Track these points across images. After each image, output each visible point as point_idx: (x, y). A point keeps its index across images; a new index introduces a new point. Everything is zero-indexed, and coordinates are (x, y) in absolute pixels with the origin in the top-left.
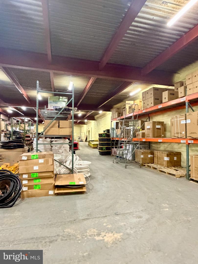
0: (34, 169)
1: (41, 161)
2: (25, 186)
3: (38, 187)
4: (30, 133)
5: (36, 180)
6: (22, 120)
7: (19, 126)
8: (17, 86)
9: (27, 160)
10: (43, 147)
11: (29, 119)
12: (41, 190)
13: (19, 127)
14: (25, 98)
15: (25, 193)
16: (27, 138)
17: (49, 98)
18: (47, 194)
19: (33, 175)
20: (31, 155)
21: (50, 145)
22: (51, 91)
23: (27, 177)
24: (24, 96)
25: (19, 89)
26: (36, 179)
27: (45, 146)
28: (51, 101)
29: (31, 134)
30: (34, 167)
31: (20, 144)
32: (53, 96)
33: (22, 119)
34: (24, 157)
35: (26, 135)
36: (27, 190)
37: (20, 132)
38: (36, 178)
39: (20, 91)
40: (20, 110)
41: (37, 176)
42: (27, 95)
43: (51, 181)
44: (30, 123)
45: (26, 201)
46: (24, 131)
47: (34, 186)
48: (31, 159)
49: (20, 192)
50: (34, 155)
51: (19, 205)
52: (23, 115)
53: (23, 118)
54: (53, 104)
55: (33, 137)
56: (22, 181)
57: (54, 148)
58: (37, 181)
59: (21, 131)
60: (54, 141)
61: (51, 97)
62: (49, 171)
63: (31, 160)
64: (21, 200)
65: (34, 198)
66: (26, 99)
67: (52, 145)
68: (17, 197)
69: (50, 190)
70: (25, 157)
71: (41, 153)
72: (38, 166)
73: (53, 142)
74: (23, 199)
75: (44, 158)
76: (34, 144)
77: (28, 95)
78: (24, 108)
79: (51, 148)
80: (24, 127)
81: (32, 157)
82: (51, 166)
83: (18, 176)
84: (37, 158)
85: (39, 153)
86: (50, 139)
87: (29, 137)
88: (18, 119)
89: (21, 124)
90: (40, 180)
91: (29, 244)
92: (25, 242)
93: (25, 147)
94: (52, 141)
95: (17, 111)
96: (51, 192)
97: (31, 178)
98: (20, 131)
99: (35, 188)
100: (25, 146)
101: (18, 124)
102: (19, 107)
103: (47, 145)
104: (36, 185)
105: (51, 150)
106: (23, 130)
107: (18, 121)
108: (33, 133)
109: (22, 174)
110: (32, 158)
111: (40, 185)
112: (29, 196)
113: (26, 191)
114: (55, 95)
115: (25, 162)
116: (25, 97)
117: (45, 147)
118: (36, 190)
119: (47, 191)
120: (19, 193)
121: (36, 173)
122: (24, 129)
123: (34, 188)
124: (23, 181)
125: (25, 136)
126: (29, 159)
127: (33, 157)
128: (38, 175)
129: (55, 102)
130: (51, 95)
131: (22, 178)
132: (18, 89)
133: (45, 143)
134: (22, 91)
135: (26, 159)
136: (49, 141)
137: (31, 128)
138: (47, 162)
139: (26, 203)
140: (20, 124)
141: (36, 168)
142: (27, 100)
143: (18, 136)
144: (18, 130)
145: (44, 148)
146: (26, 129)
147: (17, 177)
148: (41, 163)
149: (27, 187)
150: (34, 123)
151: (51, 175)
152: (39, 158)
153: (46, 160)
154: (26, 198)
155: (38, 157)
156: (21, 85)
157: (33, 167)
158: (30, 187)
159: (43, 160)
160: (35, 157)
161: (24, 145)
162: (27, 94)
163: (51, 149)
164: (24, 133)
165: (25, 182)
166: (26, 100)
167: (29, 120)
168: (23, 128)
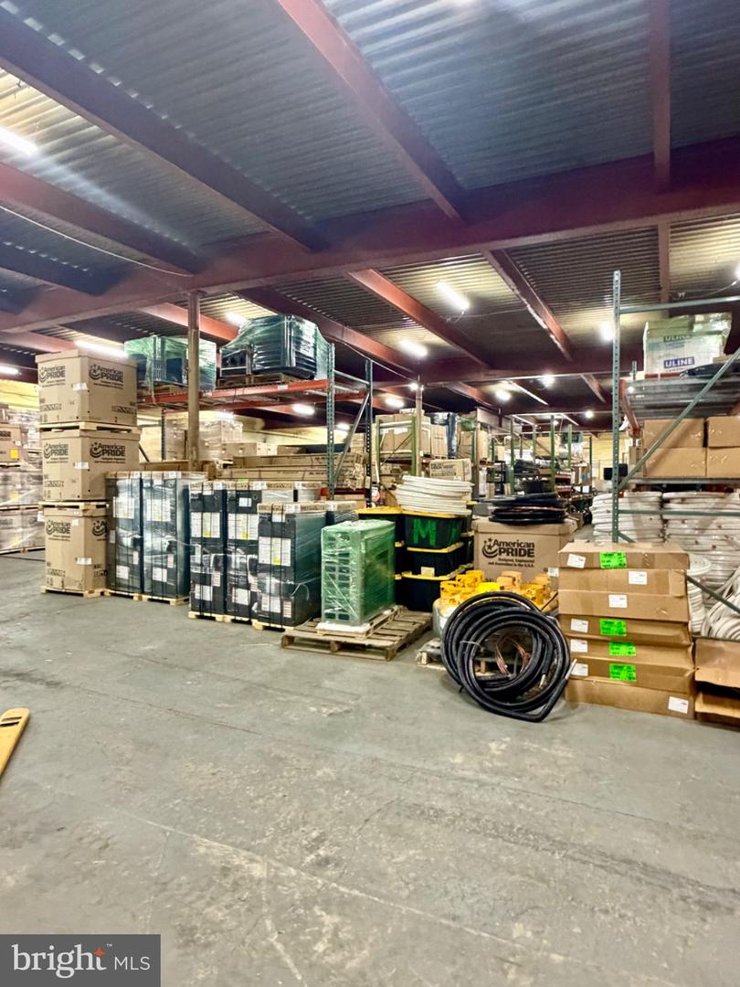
0: (611, 606)
1: (638, 577)
2: (581, 661)
3: (624, 674)
4: (569, 470)
5: (615, 647)
6: (539, 421)
7: (532, 442)
8: (531, 306)
9: (585, 568)
10: (632, 523)
11: (563, 416)
12: (637, 685)
13: (532, 447)
14: (555, 345)
15: (579, 684)
16: (559, 487)
17: (647, 328)
18: (662, 710)
19: (606, 626)
20: (598, 553)
21: (657, 517)
22: (658, 300)
23: (586, 631)
24: (552, 337)
25: (538, 314)
26: (618, 641)
27: (636, 519)
28: (655, 341)
29: (574, 473)
30: (610, 596)
31: (552, 509)
32: (663, 317)
33: (539, 418)
34: (574, 556)
35: (556, 476)
36: (586, 674)
37: (538, 465)
38: (620, 638)
39: (540, 321)
40: (534, 387)
41: (620, 633)
42: (562, 331)
43: (678, 661)
44: (569, 429)
45: (585, 714)
46: (548, 461)
47: (612, 665)
48: (600, 568)
49: (566, 677)
50: (611, 555)
51: (560, 721)
52: (545, 403)
53: (547, 416)
54: (662, 353)
55: (580, 481)
56: (567, 640)
57: (675, 526)
58: (623, 651)
59: (541, 462)
60: (676, 501)
61: (656, 322)
62: (671, 619)
63: (601, 571)
64: (565, 706)
65: (611, 709)
66: (559, 345)
67: (665, 517)
68: (555, 694)
69: (676, 693)
70: (577, 557)
71: (632, 547)
72: (625, 597)
73: (674, 506)
74: (573, 702)
75: (648, 567)
76: (595, 509)
77: (566, 331)
78: (548, 380)
79: (661, 526)
80: (549, 447)
81: (602, 558)
82: (677, 600)
83: (555, 623)
84: (621, 566)
85: (623, 545)
86: (659, 494)
87: (567, 481)
88: (528, 418)
89: (537, 435)
90: (633, 649)
91: (618, 876)
92: (604, 864)
93: (566, 520)
94: (668, 501)
95: (526, 391)
96: (678, 705)
97: (599, 635)
98: (537, 461)
99: (613, 673)
100: (567, 517)
101: (530, 437)
102: (534, 379)
103: (646, 518)
104: (619, 665)
105: (663, 536)
106: (546, 458)
107: (527, 428)
108: (580, 469)
109: (570, 617)
110: (603, 562)
111: (633, 668)
112: (596, 700)
113: (581, 678)
114: (673, 313)
115: (577, 574)
116: (556, 342)
117: (637, 522)
118: (617, 683)
119: (661, 694)
120: (563, 681)
121: (619, 621)
122: (548, 455)
123: (611, 675)
124: (572, 641)
125: (552, 479)
126: (592, 564)
127: (607, 559)
128: (625, 630)
129: (674, 341)
130: (654, 317)
131: (566, 630)
132: (535, 315)
133: (640, 506)
134: (546, 321)
135: (581, 565)
136: (652, 499)
137: (572, 449)
138: (659, 584)
139: (586, 720)
140: (534, 436)
141: (618, 602)
142: (562, 350)
143: (531, 479)
144: (527, 457)
145: (635, 525)
146: (556, 454)
147: (552, 623)
148: (638, 588)
149: (586, 666)
150: (581, 432)
151: (678, 637)
152: (631, 566)
153: (656, 574)
154: (582, 704)
155: (624, 560)
156: (542, 299)
157: (607, 595)
158: (598, 669)
159: (645, 573)
160: (614, 562)
161: (563, 513)
162: (563, 327)
163: (663, 531)
164: (550, 468)
165: (577, 647)
166: (559, 350)
167: (565, 423)
168: (548, 451)
